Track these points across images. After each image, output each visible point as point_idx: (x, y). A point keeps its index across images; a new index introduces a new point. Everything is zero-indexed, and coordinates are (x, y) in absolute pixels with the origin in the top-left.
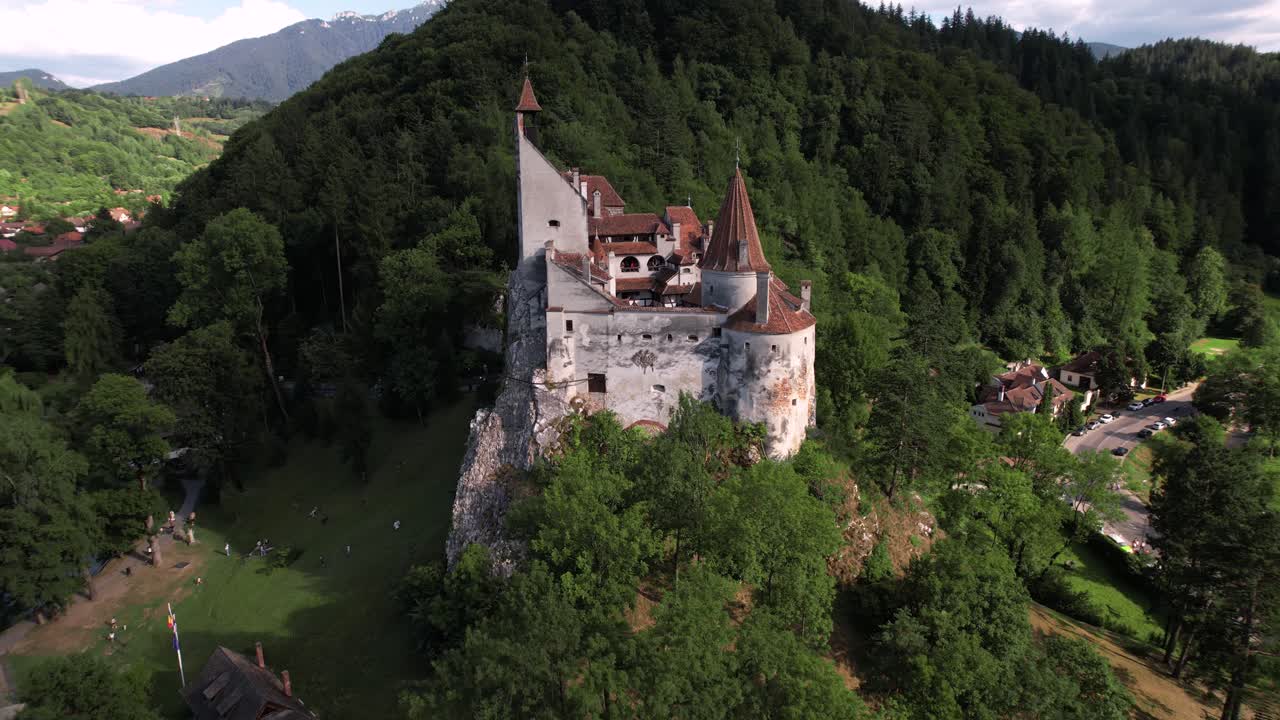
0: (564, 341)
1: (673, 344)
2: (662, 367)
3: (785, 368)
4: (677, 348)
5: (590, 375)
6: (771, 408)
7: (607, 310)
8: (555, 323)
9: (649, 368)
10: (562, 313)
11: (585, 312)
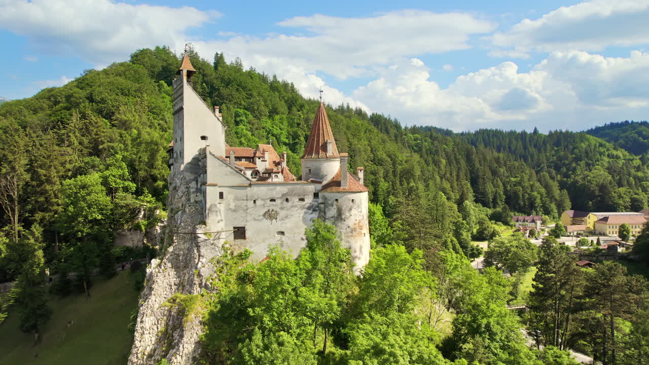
0: (218, 205)
1: (289, 204)
2: (282, 220)
3: (360, 213)
4: (292, 207)
5: (234, 228)
6: (352, 238)
7: (247, 185)
8: (212, 194)
9: (274, 220)
10: (217, 187)
11: (232, 187)
